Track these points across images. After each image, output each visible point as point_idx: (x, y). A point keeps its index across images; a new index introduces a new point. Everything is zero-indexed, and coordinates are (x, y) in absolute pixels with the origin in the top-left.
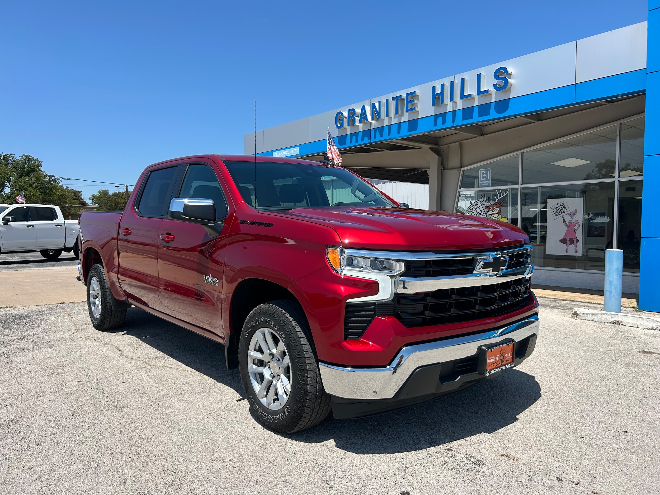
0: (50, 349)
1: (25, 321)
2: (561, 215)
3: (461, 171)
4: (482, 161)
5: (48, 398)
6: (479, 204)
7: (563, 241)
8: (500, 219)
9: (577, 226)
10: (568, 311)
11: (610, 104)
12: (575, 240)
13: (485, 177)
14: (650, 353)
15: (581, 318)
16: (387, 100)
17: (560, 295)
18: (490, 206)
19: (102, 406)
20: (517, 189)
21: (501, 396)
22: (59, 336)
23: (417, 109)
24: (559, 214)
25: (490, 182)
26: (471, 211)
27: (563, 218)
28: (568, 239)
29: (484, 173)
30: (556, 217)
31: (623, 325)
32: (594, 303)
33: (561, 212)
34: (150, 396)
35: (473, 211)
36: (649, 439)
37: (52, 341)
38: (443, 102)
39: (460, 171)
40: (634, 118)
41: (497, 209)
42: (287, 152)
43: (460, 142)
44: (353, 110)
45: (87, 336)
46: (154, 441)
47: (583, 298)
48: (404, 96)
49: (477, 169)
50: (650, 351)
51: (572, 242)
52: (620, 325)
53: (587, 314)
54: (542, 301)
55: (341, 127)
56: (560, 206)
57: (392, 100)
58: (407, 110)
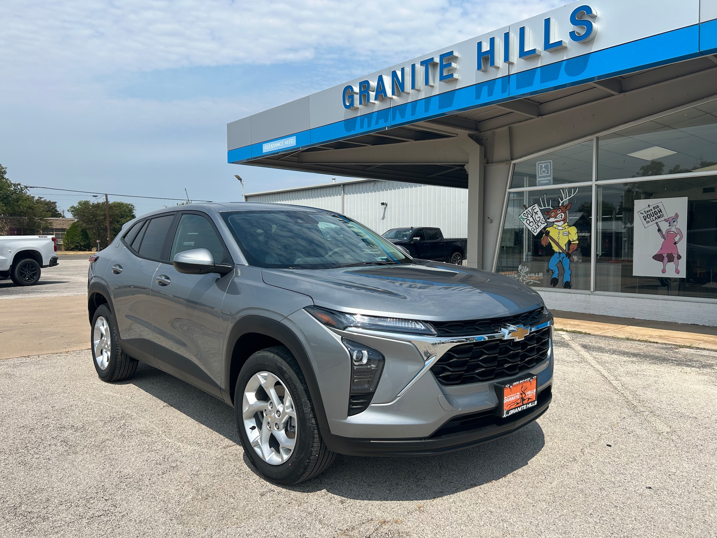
2: (655, 221)
3: (512, 165)
4: (540, 150)
6: (537, 209)
7: (658, 257)
8: (567, 228)
9: (678, 237)
12: (675, 256)
13: (544, 172)
16: (413, 66)
18: (552, 211)
20: (591, 187)
23: (456, 76)
24: (652, 220)
25: (551, 178)
26: (526, 218)
27: (658, 225)
28: (665, 255)
29: (543, 166)
30: (646, 225)
33: (654, 218)
35: (528, 219)
38: (492, 64)
39: (510, 164)
41: (561, 215)
43: (509, 126)
44: (367, 82)
48: (437, 60)
49: (534, 162)
51: (671, 259)
54: (650, 348)
55: (351, 107)
56: (653, 209)
57: (419, 65)
58: (442, 78)
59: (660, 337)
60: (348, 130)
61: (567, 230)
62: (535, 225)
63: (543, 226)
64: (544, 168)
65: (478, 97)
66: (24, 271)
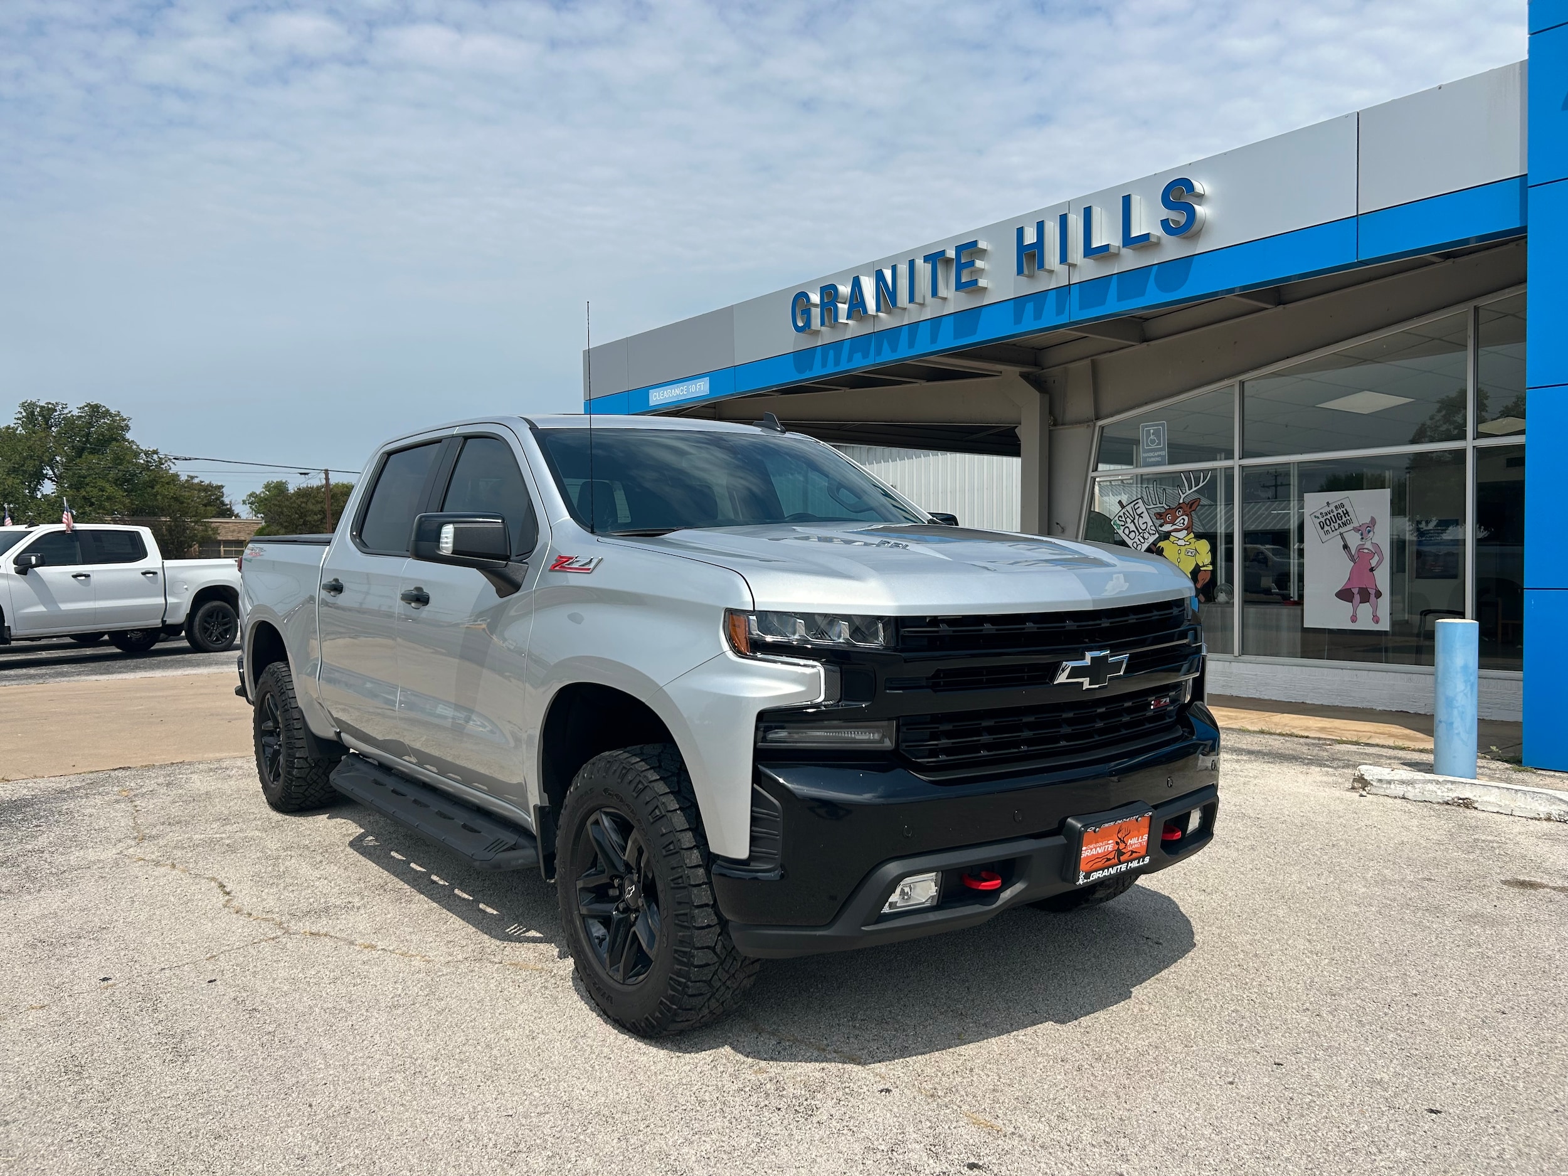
0: (60, 891)
1: (20, 817)
2: (1338, 531)
3: (1097, 429)
4: (1146, 403)
5: (20, 1024)
6: (1142, 508)
7: (1345, 595)
8: (1193, 543)
9: (1376, 558)
10: (1346, 771)
11: (1450, 262)
12: (1372, 592)
13: (1153, 442)
14: (1532, 885)
15: (1374, 790)
16: (912, 263)
17: (1336, 728)
18: (1168, 512)
19: (142, 1045)
20: (1232, 469)
21: (1134, 1010)
22: (91, 855)
23: (982, 283)
24: (1333, 529)
25: (1165, 453)
26: (1123, 524)
27: (1343, 538)
28: (1355, 591)
29: (1152, 431)
30: (1325, 538)
31: (1476, 808)
32: (1414, 750)
33: (1336, 526)
34: (267, 1018)
35: (1126, 525)
36: (1491, 1131)
37: (72, 869)
38: (1041, 266)
39: (1094, 427)
40: (1509, 293)
41: (1184, 519)
42: (682, 390)
43: (1092, 358)
44: (834, 287)
45: (159, 854)
46: (242, 1146)
47: (1391, 735)
48: (951, 253)
49: (1135, 423)
50: (1533, 879)
51: (1365, 597)
52: (1468, 808)
53: (1389, 782)
54: (1288, 745)
55: (806, 328)
56: (1334, 510)
57: (922, 261)
58: (959, 286)
59: (1322, 729)
60: (800, 370)
61: (1192, 546)
62: (1140, 537)
63: (1152, 539)
64: (1153, 434)
65: (1018, 319)
66: (209, 624)
